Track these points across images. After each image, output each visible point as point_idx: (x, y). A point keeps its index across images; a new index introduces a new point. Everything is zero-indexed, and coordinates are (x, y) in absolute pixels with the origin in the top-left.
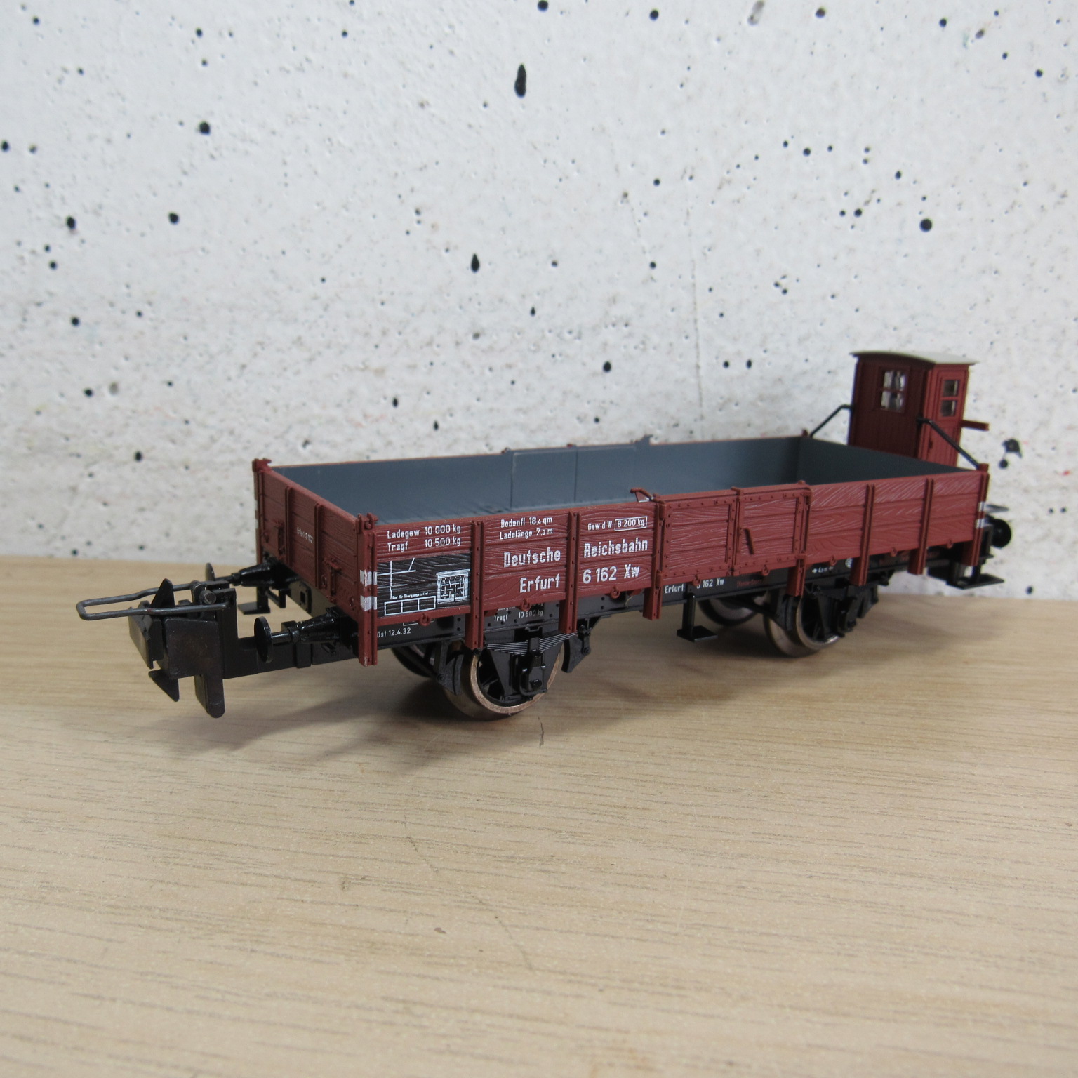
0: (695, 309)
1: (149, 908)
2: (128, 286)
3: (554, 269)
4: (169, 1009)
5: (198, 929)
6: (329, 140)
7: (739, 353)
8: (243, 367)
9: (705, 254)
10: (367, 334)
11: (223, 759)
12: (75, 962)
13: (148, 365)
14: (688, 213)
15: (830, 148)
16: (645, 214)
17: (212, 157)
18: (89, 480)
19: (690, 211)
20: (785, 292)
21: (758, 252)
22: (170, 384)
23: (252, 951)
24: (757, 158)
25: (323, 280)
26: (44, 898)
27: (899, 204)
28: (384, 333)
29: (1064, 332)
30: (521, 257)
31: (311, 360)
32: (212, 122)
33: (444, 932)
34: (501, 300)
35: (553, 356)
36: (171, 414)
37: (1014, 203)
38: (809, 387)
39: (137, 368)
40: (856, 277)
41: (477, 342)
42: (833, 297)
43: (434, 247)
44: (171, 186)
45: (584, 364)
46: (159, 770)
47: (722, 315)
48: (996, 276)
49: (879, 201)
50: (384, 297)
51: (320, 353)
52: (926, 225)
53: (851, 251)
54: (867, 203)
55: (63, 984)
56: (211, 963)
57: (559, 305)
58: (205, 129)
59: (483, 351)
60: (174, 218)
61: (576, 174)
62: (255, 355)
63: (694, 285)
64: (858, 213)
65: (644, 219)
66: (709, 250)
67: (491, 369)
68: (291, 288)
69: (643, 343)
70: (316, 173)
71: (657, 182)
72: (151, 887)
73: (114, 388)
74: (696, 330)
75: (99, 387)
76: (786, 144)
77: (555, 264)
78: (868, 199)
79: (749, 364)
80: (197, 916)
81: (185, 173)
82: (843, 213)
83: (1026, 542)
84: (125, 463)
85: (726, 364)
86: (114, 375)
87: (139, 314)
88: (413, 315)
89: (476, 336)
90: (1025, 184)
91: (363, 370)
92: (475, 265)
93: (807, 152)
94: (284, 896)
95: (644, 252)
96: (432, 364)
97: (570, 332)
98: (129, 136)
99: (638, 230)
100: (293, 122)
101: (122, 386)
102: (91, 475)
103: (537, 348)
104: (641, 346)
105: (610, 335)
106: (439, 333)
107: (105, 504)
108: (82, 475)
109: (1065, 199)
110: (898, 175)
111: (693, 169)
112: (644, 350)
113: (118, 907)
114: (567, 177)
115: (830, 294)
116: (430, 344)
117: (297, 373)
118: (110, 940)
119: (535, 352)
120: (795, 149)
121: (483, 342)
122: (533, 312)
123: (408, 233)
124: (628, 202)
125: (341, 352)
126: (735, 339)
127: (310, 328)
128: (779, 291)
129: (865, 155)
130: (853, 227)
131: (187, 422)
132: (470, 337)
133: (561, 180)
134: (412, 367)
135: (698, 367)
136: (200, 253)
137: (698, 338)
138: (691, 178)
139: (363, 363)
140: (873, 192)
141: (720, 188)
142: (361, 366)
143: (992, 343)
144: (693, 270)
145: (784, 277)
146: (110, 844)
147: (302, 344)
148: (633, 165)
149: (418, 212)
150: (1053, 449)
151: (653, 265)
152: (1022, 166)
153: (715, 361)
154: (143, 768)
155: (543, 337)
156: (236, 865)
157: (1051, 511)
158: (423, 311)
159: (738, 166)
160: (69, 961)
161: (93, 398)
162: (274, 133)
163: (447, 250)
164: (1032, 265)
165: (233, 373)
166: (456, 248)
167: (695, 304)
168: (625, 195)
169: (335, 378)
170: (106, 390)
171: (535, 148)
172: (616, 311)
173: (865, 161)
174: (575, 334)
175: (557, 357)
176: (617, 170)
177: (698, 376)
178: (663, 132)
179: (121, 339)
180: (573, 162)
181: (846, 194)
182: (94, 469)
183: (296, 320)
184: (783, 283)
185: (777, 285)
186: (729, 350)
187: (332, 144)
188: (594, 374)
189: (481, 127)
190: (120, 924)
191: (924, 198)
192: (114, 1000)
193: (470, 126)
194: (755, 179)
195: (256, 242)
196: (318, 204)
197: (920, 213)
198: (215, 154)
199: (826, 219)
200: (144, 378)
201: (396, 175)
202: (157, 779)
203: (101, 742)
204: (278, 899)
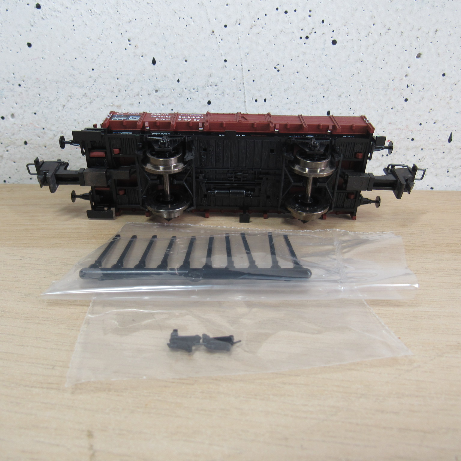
0: (243, 78)
1: (38, 317)
2: (14, 74)
3: (186, 63)
4: (45, 348)
5: (54, 323)
6: (90, 10)
7: (261, 96)
8: (64, 106)
9: (246, 56)
10: (112, 92)
11: (63, 265)
12: (15, 335)
13: (25, 106)
14: (239, 39)
15: (295, 11)
16: (222, 40)
17: (42, 18)
18: (7, 153)
19: (240, 38)
20: (278, 71)
21: (267, 54)
22: (35, 114)
23: (72, 329)
24: (266, 15)
25: (93, 70)
26: (3, 315)
27: (323, 34)
28: (119, 91)
29: (388, 85)
30: (172, 58)
31: (91, 102)
32: (41, 4)
33: (135, 321)
34: (165, 77)
35: (188, 99)
36: (37, 126)
37: (369, 33)
38: (289, 109)
39: (21, 107)
40: (306, 64)
41: (157, 94)
42: (298, 72)
43: (137, 55)
44: (27, 31)
45: (200, 102)
46: (40, 270)
47: (254, 81)
48: (362, 62)
49: (315, 32)
50: (118, 76)
51: (94, 100)
52: (334, 42)
53: (304, 53)
54: (310, 33)
55: (11, 342)
56: (59, 334)
57: (189, 78)
58: (38, 6)
59: (159, 97)
60: (29, 45)
61: (193, 23)
62: (68, 101)
63: (242, 69)
64: (307, 38)
65: (221, 41)
66: (248, 54)
67: (163, 105)
68: (80, 73)
69: (223, 93)
70: (86, 24)
71: (226, 26)
72: (39, 310)
73: (13, 116)
74: (244, 87)
75: (7, 116)
76: (277, 9)
77: (186, 61)
78: (311, 32)
79: (265, 100)
80: (54, 319)
81: (32, 26)
82: (301, 38)
83: (373, 168)
84: (21, 146)
85: (256, 101)
86: (13, 111)
87: (20, 85)
88: (130, 83)
89: (156, 91)
90: (374, 25)
91: (112, 106)
92: (154, 62)
93: (286, 12)
94: (83, 312)
95: (222, 56)
96: (139, 103)
97: (194, 89)
98: (7, 10)
99: (219, 46)
100: (75, 3)
101: (16, 115)
102: (7, 151)
103: (181, 96)
104: (222, 94)
105: (210, 90)
106: (141, 90)
107: (14, 162)
108: (4, 151)
109: (390, 30)
110: (323, 22)
111: (240, 20)
112: (223, 96)
113: (28, 317)
114: (189, 25)
115: (297, 71)
116: (138, 95)
117: (86, 108)
118: (26, 328)
119: (180, 97)
120: (281, 11)
121: (159, 94)
122: (178, 81)
123: (126, 49)
124: (214, 34)
125: (103, 99)
126: (259, 91)
127: (89, 90)
128: (276, 70)
129: (310, 13)
130: (305, 44)
131: (44, 129)
132: (154, 91)
133: (186, 26)
134: (132, 104)
135: (245, 102)
136: (42, 59)
137: (244, 90)
138: (239, 24)
139: (112, 104)
140: (313, 29)
141: (251, 28)
142: (112, 105)
143: (360, 90)
144: (242, 62)
145: (278, 65)
146: (24, 296)
147: (87, 96)
148: (215, 19)
149: (129, 40)
150: (384, 132)
151: (225, 61)
152: (372, 17)
153: (252, 99)
154: (35, 269)
155: (183, 91)
156: (67, 302)
157: (383, 156)
158: (134, 81)
159: (258, 19)
160: (13, 335)
161: (5, 120)
162: (67, 8)
163: (142, 56)
164: (376, 58)
165: (60, 108)
166: (146, 55)
167: (243, 76)
168: (213, 32)
169: (101, 109)
170: (10, 117)
171: (176, 12)
172: (212, 80)
173: (310, 16)
174: (196, 90)
175: (189, 99)
176: (209, 21)
177: (245, 105)
178: (227, 5)
179: (13, 95)
180: (191, 18)
181: (302, 30)
182: (9, 148)
183: (83, 86)
184: (277, 67)
185: (275, 68)
186: (257, 96)
187: (92, 12)
188: (204, 106)
189: (152, 3)
190: (29, 323)
191: (333, 31)
192: (28, 346)
193: (148, 3)
194: (265, 24)
195: (64, 54)
196: (88, 38)
197: (332, 37)
198: (44, 17)
199: (294, 41)
200: (25, 111)
201: (119, 25)
202: (40, 273)
203: (19, 260)
204: (81, 312)
